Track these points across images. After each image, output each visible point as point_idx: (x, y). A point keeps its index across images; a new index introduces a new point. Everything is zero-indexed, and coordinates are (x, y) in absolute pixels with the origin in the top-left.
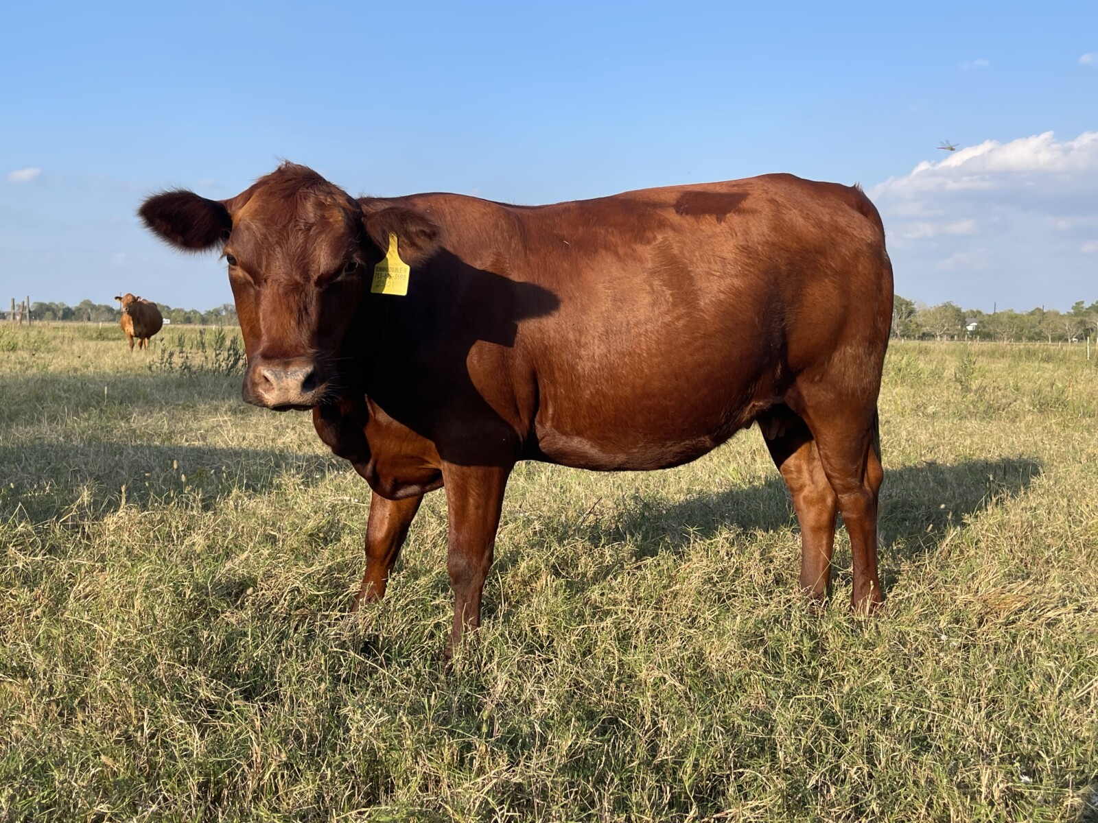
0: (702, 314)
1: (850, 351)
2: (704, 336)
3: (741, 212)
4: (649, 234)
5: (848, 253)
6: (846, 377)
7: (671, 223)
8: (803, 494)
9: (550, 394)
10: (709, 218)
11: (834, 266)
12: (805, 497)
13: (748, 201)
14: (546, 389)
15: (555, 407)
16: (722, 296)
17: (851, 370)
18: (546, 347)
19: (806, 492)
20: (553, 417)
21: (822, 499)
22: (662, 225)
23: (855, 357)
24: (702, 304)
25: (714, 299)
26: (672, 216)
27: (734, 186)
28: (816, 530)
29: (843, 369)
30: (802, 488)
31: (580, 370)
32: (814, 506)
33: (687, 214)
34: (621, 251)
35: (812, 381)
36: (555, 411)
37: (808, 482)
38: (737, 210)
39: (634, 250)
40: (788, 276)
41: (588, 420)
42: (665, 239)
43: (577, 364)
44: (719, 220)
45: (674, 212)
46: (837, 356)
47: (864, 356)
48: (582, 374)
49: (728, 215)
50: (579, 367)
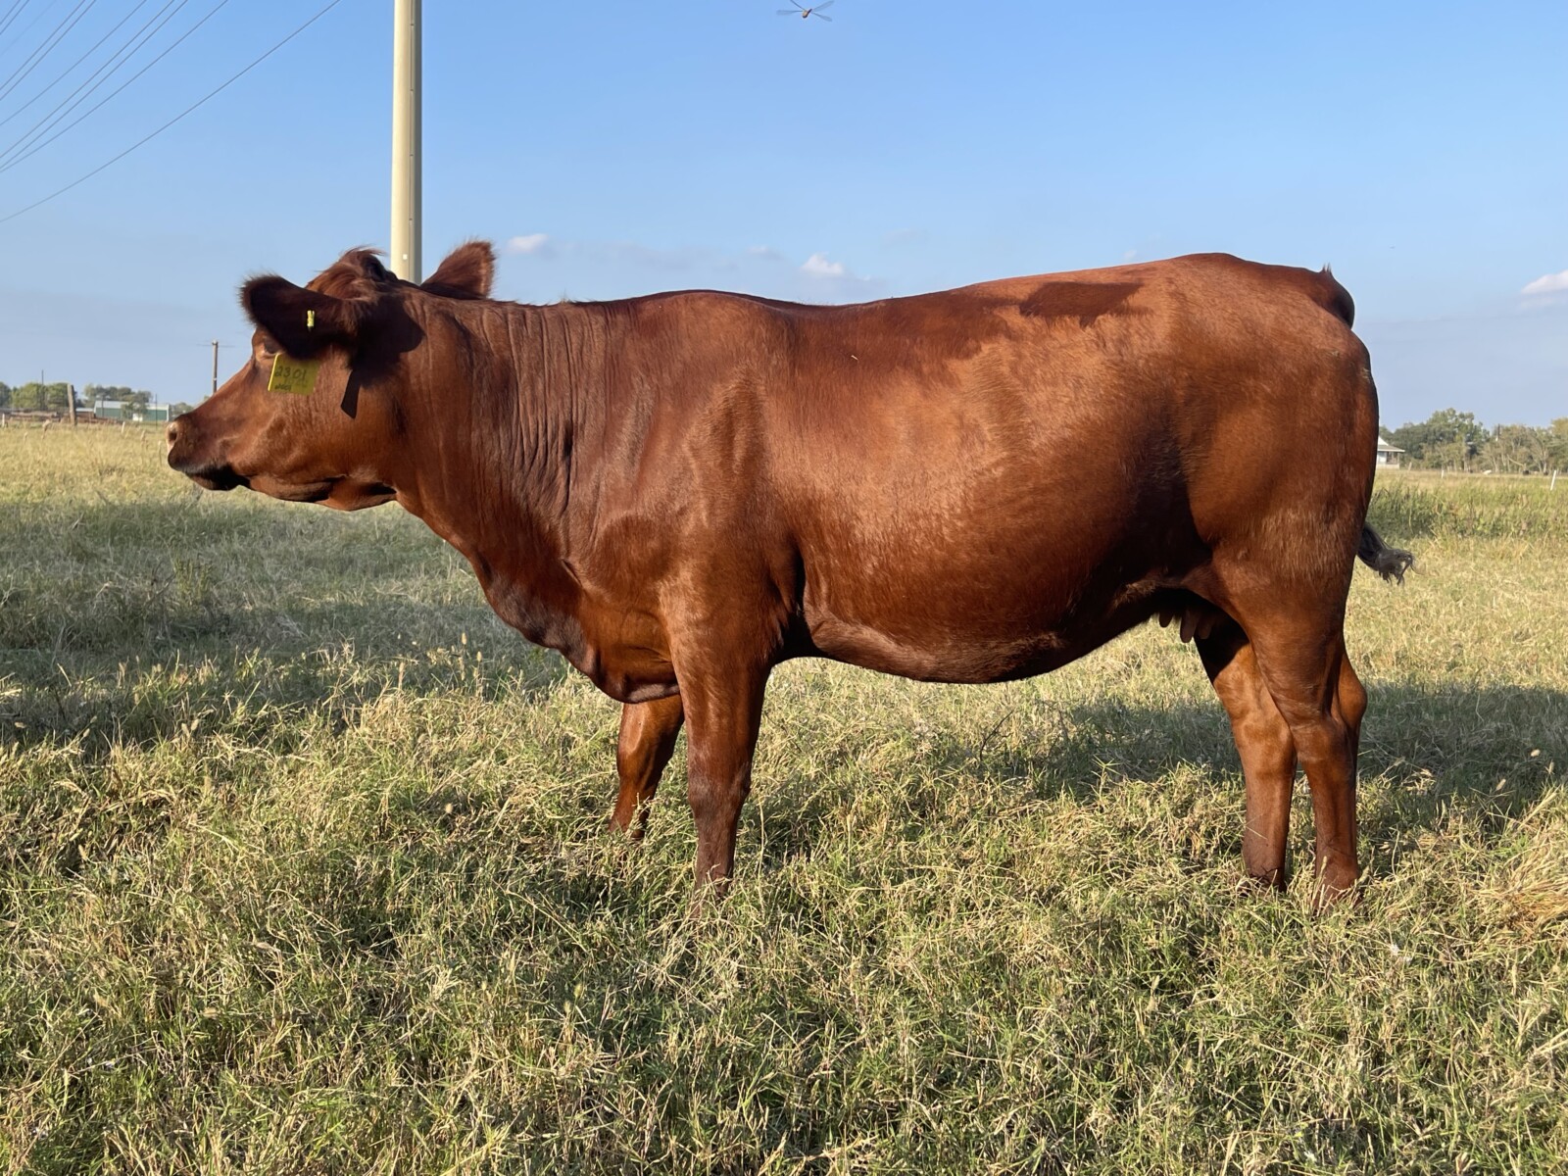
0: (1033, 458)
1: (1293, 517)
2: (1034, 491)
3: (1122, 312)
4: (971, 344)
5: (1296, 371)
6: (1287, 555)
7: (1008, 328)
8: (1244, 724)
9: (820, 566)
10: (1071, 321)
11: (1269, 390)
12: (1246, 727)
13: (1137, 295)
14: (813, 558)
15: (829, 584)
16: (1067, 433)
17: (1294, 545)
18: (810, 503)
19: (1249, 720)
20: (829, 597)
21: (1274, 732)
22: (995, 330)
23: (1300, 527)
24: (1035, 444)
25: (1054, 437)
26: (1013, 318)
27: (1128, 273)
28: (1265, 776)
29: (1281, 544)
30: (1243, 713)
31: (859, 536)
32: (1260, 741)
33: (1036, 314)
34: (925, 369)
35: (1234, 559)
36: (829, 589)
37: (1253, 705)
38: (1116, 311)
39: (944, 367)
40: (1187, 403)
41: (874, 604)
42: (994, 351)
43: (853, 526)
44: (1083, 324)
45: (1018, 311)
46: (1270, 523)
47: (1316, 525)
48: (860, 541)
49: (1100, 317)
50: (856, 532)
